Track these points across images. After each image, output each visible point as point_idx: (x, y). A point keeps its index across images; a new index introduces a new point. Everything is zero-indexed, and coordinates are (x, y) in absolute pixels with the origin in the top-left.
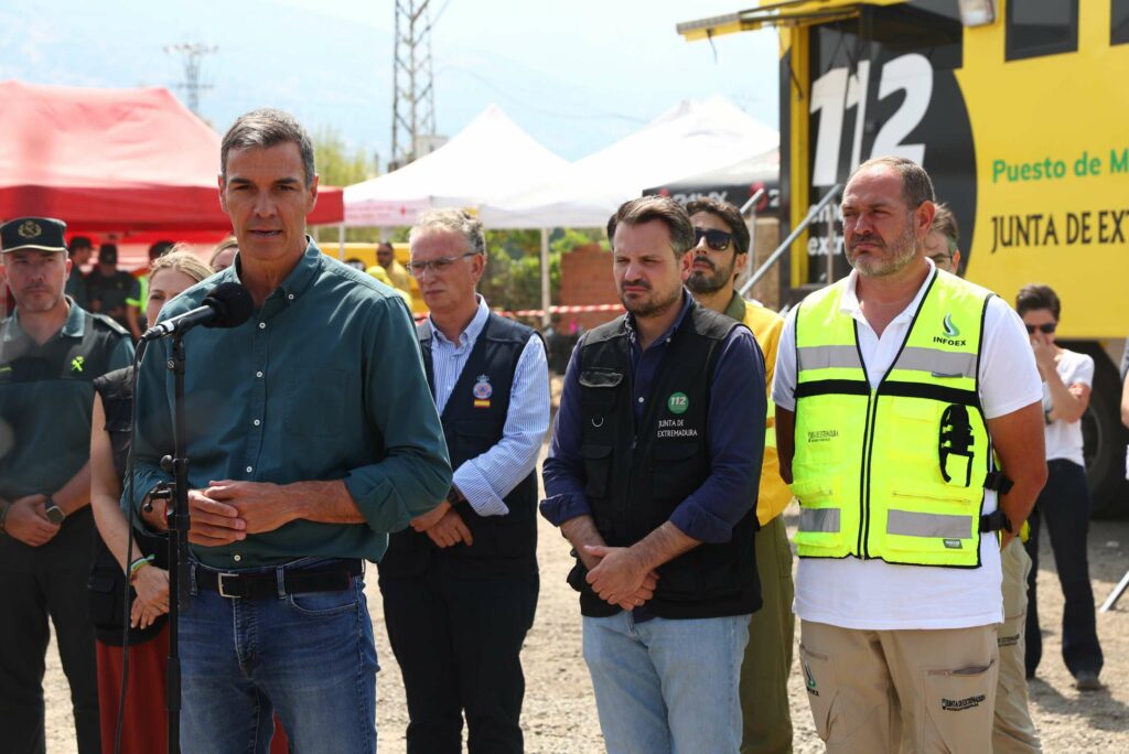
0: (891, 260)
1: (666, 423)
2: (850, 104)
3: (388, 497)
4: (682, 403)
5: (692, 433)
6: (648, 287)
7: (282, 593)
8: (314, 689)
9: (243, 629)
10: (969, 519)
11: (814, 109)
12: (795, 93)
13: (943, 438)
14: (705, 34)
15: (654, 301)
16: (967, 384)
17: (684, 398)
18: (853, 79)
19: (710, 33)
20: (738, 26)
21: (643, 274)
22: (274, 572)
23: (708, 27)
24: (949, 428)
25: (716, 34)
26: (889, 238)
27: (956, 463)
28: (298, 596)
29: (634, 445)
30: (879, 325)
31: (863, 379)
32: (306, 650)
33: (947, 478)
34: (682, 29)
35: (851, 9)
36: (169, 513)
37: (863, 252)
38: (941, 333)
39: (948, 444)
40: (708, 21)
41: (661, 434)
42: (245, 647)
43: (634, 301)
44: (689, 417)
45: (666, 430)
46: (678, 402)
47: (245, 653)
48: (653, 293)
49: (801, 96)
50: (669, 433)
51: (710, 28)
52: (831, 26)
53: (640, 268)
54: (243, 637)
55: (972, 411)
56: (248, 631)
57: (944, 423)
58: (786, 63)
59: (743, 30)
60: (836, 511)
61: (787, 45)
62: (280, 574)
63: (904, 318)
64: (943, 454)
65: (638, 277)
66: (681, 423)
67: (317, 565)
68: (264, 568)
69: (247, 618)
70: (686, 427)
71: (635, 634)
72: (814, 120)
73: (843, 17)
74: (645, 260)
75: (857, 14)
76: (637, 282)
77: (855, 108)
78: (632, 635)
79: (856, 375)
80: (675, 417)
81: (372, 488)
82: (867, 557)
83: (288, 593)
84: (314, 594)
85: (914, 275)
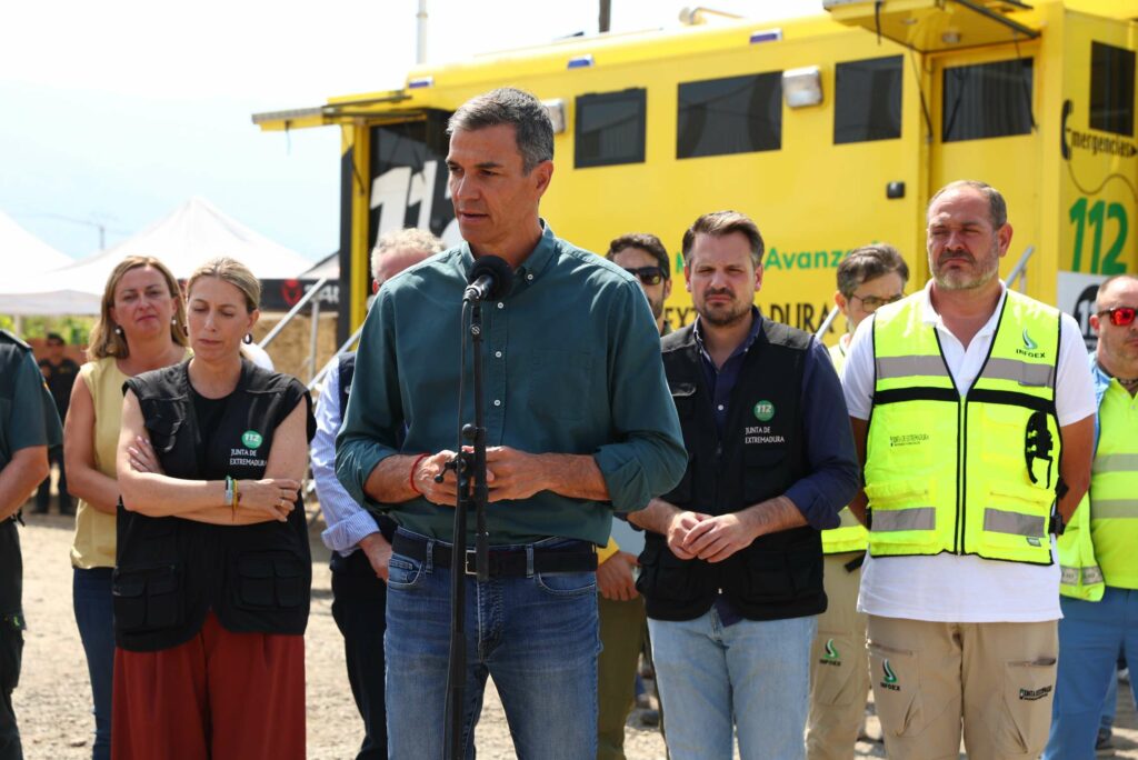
0: (979, 275)
1: (753, 430)
2: (413, 201)
3: (636, 475)
4: (768, 411)
5: (779, 439)
6: (733, 296)
7: (531, 572)
8: (559, 670)
9: (487, 608)
10: (1043, 519)
11: (374, 204)
12: (357, 188)
13: (1029, 442)
14: (283, 125)
15: (736, 310)
16: (1045, 393)
17: (770, 406)
18: (417, 177)
19: (288, 125)
20: (320, 120)
21: (729, 284)
22: (523, 551)
23: (288, 118)
24: (1034, 434)
25: (295, 128)
26: (979, 255)
27: (1039, 465)
28: (546, 575)
29: (719, 451)
30: (965, 337)
31: (950, 386)
32: (551, 630)
33: (1034, 480)
34: (256, 119)
35: (419, 112)
36: (462, 484)
37: (954, 267)
38: (1021, 346)
39: (1034, 448)
40: (288, 113)
41: (748, 441)
42: (489, 626)
43: (719, 309)
44: (775, 424)
45: (753, 436)
46: (764, 410)
47: (488, 632)
48: (736, 302)
49: (362, 191)
50: (757, 440)
51: (288, 121)
52: (390, 128)
53: (726, 277)
54: (487, 616)
55: (1050, 418)
56: (493, 609)
57: (1029, 429)
58: (348, 161)
59: (325, 124)
60: (932, 511)
61: (350, 141)
62: (530, 552)
63: (988, 330)
64: (1029, 457)
65: (725, 286)
66: (767, 430)
67: (565, 545)
68: (513, 546)
69: (492, 596)
70: (773, 434)
71: (718, 635)
72: (374, 216)
73: (411, 119)
74: (730, 270)
75: (424, 117)
76: (723, 291)
77: (417, 206)
78: (712, 635)
79: (943, 382)
80: (761, 424)
81: (620, 465)
82: (963, 553)
83: (536, 572)
84: (561, 574)
85: (991, 292)
